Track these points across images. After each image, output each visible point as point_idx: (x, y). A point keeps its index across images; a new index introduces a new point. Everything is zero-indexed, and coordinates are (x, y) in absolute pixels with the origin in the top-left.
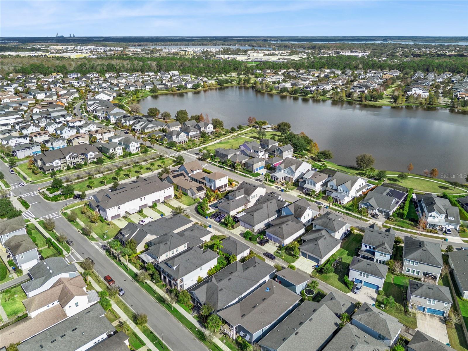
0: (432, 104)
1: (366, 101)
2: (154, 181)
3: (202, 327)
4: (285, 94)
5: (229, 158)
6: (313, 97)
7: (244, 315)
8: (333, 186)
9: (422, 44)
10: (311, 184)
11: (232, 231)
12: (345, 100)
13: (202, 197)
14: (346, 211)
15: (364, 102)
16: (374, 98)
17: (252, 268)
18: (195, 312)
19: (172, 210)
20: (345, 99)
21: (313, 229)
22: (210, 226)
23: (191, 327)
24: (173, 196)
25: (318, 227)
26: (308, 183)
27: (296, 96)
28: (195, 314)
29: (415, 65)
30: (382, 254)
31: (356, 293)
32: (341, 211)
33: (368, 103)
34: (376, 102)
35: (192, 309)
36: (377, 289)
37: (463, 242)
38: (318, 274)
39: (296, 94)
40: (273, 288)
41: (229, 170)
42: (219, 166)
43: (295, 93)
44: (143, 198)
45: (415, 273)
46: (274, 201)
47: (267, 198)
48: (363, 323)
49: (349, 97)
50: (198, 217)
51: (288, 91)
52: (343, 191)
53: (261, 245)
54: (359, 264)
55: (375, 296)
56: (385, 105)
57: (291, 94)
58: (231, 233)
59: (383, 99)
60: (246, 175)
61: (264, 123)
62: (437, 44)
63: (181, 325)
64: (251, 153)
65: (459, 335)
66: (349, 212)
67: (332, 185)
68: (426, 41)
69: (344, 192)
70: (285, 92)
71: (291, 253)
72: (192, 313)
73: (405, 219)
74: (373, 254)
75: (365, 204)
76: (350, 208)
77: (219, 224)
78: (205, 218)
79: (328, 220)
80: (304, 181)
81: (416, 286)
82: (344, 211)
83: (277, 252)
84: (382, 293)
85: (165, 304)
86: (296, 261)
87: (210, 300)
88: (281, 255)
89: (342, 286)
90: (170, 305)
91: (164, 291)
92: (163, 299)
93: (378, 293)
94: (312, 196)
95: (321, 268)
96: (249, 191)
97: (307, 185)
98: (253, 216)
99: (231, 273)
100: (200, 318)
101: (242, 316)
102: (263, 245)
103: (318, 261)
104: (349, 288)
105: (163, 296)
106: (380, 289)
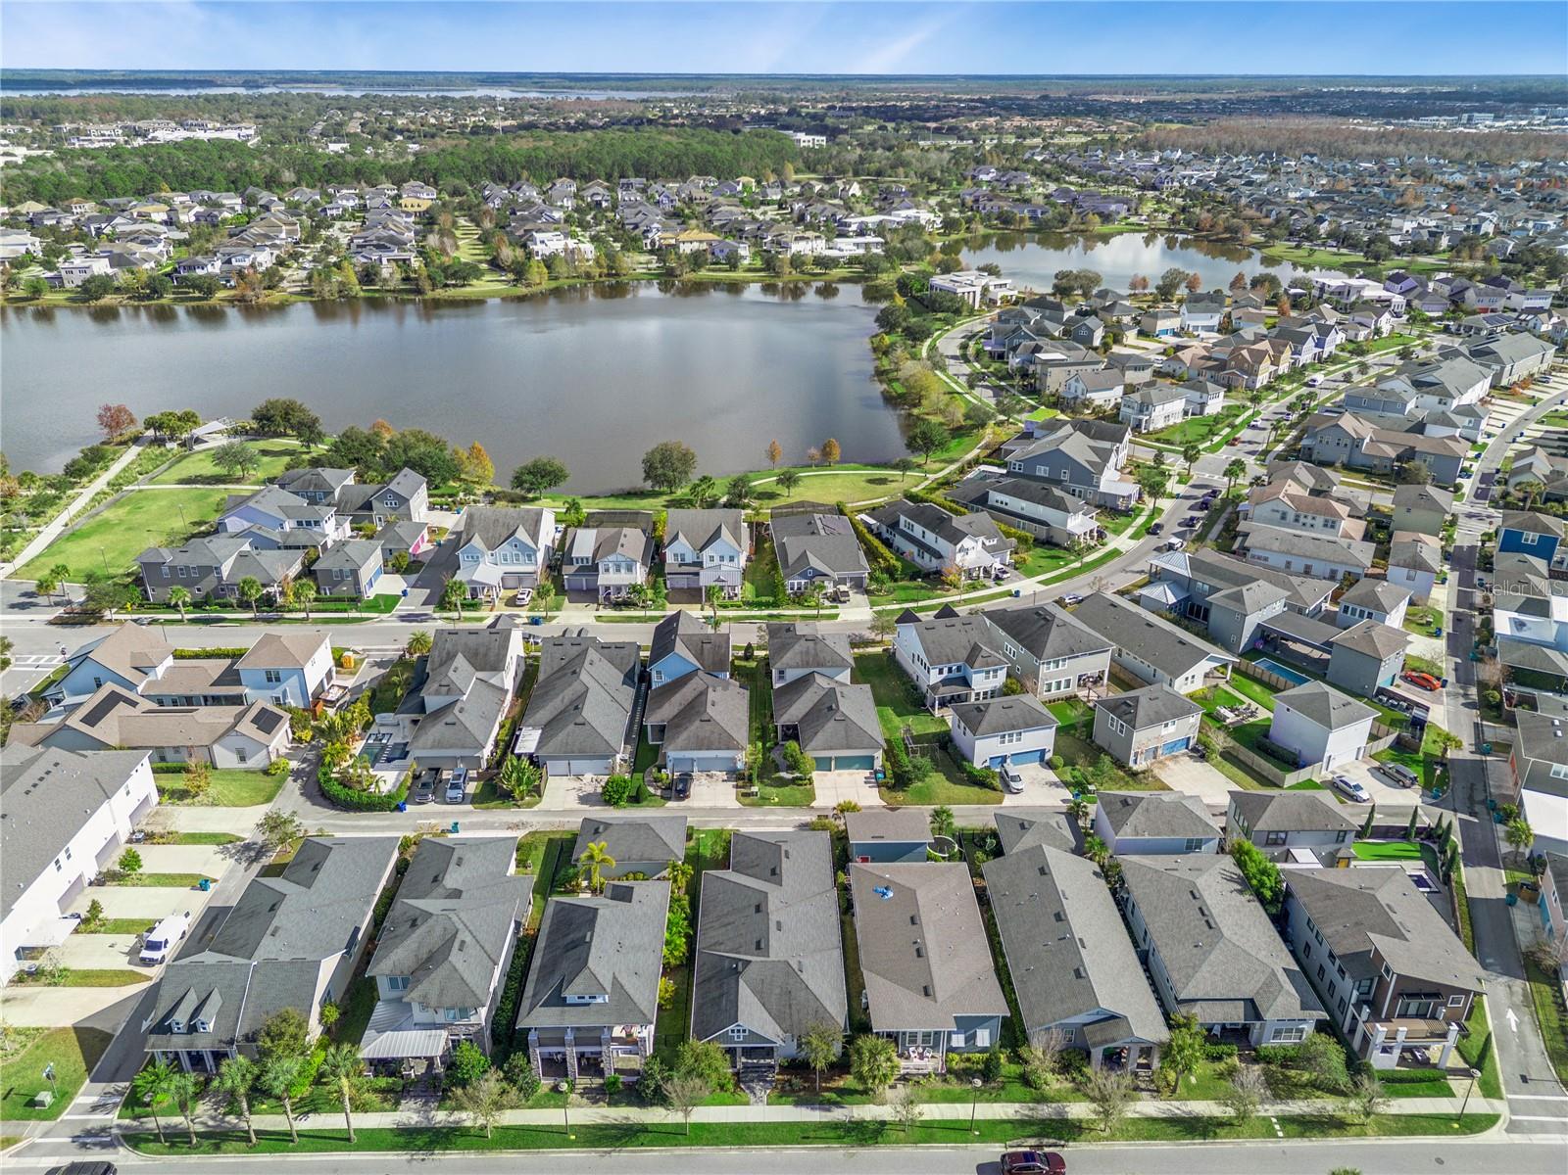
0: (617, 275)
1: (434, 287)
2: (51, 768)
3: (829, 1110)
4: (108, 300)
5: (225, 575)
6: (242, 299)
7: (926, 989)
8: (683, 555)
9: (390, 95)
10: (618, 570)
11: (542, 806)
12: (362, 294)
13: (283, 751)
14: (766, 612)
15: (430, 295)
16: (454, 275)
17: (785, 864)
18: (758, 1087)
19: (215, 848)
20: (357, 289)
21: (776, 686)
22: (455, 828)
23: (803, 1134)
24: (155, 798)
25: (792, 675)
26: (607, 570)
27: (163, 301)
28: (762, 1092)
29: (462, 163)
30: (988, 672)
31: (1019, 791)
32: (754, 617)
33: (440, 293)
34: (468, 289)
35: (737, 1085)
36: (1042, 759)
37: (1043, 588)
38: (900, 796)
39: (161, 297)
40: (889, 881)
41: (251, 619)
42: (193, 621)
43: (154, 291)
44: (62, 856)
45: (1053, 691)
46: (592, 654)
47: (559, 656)
48: (1147, 837)
49: (371, 282)
50: (364, 823)
51: (118, 290)
52: (722, 558)
53: (682, 799)
54: (987, 717)
55: (1051, 776)
56: (493, 294)
57: (141, 298)
58: (548, 812)
59: (483, 274)
60: (345, 615)
61: (189, 418)
62: (433, 95)
63: (766, 1152)
64: (288, 535)
65: (1239, 768)
66: (775, 612)
67: (679, 552)
68: (384, 85)
69: (726, 562)
70: (106, 292)
71: (781, 778)
72: (751, 1096)
73: (902, 579)
74: (965, 682)
75: (803, 575)
76: (764, 599)
77: (470, 807)
78: (396, 814)
79: (811, 644)
80: (581, 569)
81: (1124, 707)
82: (758, 613)
83: (744, 795)
84: (1059, 760)
85: (642, 1137)
86: (817, 792)
87: (795, 1018)
88: (762, 798)
89: (974, 791)
90: (660, 1128)
91: (579, 1106)
92: (614, 1127)
93: (1050, 765)
94: (635, 605)
95: (896, 775)
96: (486, 655)
97: (606, 576)
98: (587, 727)
99: (758, 909)
100: (793, 1091)
101: (927, 994)
102: (687, 797)
103: (867, 762)
104: (994, 789)
105: (600, 1121)
106: (1048, 756)
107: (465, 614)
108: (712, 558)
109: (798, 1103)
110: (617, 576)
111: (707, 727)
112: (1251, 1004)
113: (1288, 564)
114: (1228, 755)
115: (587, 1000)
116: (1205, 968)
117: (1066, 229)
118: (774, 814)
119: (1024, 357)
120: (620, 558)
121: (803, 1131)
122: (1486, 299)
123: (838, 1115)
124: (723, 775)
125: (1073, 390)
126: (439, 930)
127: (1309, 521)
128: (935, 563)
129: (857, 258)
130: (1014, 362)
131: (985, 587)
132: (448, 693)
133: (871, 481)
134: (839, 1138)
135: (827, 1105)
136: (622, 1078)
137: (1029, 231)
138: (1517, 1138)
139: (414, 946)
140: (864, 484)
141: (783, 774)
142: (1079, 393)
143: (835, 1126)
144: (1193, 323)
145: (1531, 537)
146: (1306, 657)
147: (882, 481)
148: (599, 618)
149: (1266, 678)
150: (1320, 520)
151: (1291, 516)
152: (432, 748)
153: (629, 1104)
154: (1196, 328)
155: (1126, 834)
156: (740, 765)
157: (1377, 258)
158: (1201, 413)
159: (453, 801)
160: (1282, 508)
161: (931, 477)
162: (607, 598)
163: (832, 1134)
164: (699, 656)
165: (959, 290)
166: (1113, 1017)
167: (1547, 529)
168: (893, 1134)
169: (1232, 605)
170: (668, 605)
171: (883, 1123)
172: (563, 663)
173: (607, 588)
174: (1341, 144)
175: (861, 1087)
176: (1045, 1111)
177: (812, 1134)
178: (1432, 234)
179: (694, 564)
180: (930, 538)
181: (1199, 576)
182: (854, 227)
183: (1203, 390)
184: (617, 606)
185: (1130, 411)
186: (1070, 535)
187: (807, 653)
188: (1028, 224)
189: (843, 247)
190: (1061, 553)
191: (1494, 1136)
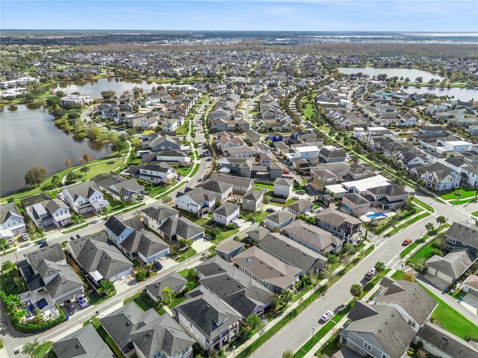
3: (282, 315)
7: (281, 275)
10: (62, 214)
11: (118, 293)
18: (263, 321)
25: (163, 221)
26: (57, 215)
30: (212, 201)
31: (240, 227)
37: (191, 178)
38: (216, 240)
40: (245, 258)
45: (224, 201)
50: (56, 331)
55: (243, 220)
65: (275, 203)
66: (124, 209)
71: (182, 251)
72: (264, 323)
73: (153, 188)
74: (207, 206)
75: (127, 195)
76: (116, 207)
77: (92, 306)
78: (66, 322)
79: (164, 210)
80: (44, 219)
81: (250, 197)
82: (119, 211)
83: (177, 259)
84: (242, 216)
85: (252, 349)
86: (195, 249)
87: (263, 298)
88: (183, 258)
89: (231, 232)
90: (254, 344)
91: (229, 354)
92: (243, 352)
93: (240, 218)
94: (73, 224)
95: (211, 236)
96: (55, 256)
97: (58, 217)
98: (117, 261)
99: (228, 279)
100: (271, 316)
101: (283, 276)
102: (162, 268)
103: (201, 236)
104: (235, 229)
105: (238, 354)
106: (239, 216)
107: (6, 251)
108: (93, 199)
109: (275, 318)
110: (62, 216)
111: (154, 245)
112: (332, 244)
113: (240, 156)
114: (271, 201)
115: (223, 322)
116: (321, 242)
117: (83, 79)
118: (190, 260)
119: (120, 118)
120: (62, 209)
121: (282, 322)
122: (214, 87)
123: (285, 314)
124: (165, 258)
125: (144, 125)
126: (160, 332)
127: (237, 145)
128: (159, 180)
129: (20, 95)
130: (117, 120)
131: (177, 183)
132: (54, 273)
133: (109, 163)
134: (290, 319)
135: (280, 314)
136: (233, 340)
137: (70, 81)
138: (379, 247)
139: (156, 341)
140: (106, 165)
141: (181, 249)
142: (147, 125)
143: (287, 317)
144: (153, 102)
145: (277, 137)
146: (262, 175)
147: (112, 163)
148: (63, 233)
149: (260, 182)
150: (239, 144)
151: (232, 144)
152: (63, 294)
153: (240, 345)
154: (154, 103)
155: (281, 223)
156: (169, 252)
157: (179, 79)
158: (180, 125)
159: (85, 307)
160: (230, 143)
161: (126, 158)
162: (61, 225)
163: (288, 319)
164: (133, 226)
165: (76, 101)
166: (317, 260)
167: (280, 135)
168: (299, 310)
169: (246, 167)
170: (85, 220)
171: (294, 310)
172: (82, 248)
173: (59, 222)
174: (139, 49)
175: (282, 306)
176: (317, 287)
177: (284, 322)
178: (187, 72)
179: (86, 203)
180: (155, 173)
181: (232, 163)
182: (6, 85)
183: (179, 119)
184: (67, 226)
185: (166, 127)
186: (186, 163)
187: (165, 213)
188: (69, 79)
189: (11, 92)
190: (186, 168)
191: (376, 248)
